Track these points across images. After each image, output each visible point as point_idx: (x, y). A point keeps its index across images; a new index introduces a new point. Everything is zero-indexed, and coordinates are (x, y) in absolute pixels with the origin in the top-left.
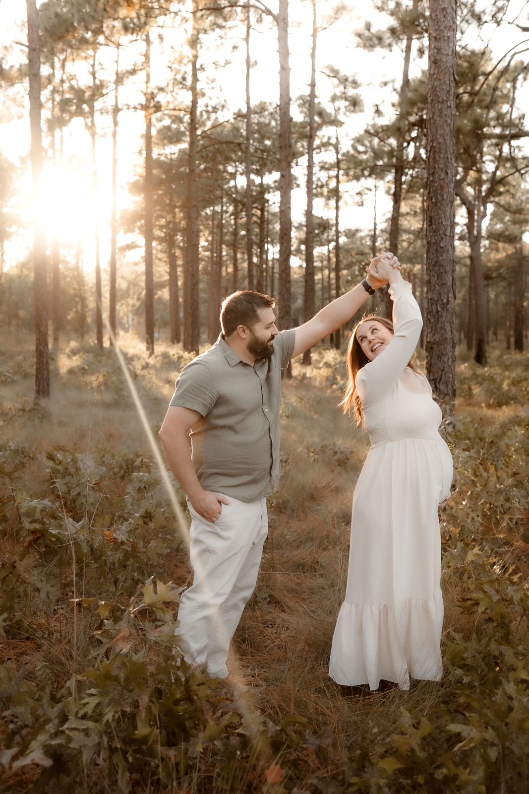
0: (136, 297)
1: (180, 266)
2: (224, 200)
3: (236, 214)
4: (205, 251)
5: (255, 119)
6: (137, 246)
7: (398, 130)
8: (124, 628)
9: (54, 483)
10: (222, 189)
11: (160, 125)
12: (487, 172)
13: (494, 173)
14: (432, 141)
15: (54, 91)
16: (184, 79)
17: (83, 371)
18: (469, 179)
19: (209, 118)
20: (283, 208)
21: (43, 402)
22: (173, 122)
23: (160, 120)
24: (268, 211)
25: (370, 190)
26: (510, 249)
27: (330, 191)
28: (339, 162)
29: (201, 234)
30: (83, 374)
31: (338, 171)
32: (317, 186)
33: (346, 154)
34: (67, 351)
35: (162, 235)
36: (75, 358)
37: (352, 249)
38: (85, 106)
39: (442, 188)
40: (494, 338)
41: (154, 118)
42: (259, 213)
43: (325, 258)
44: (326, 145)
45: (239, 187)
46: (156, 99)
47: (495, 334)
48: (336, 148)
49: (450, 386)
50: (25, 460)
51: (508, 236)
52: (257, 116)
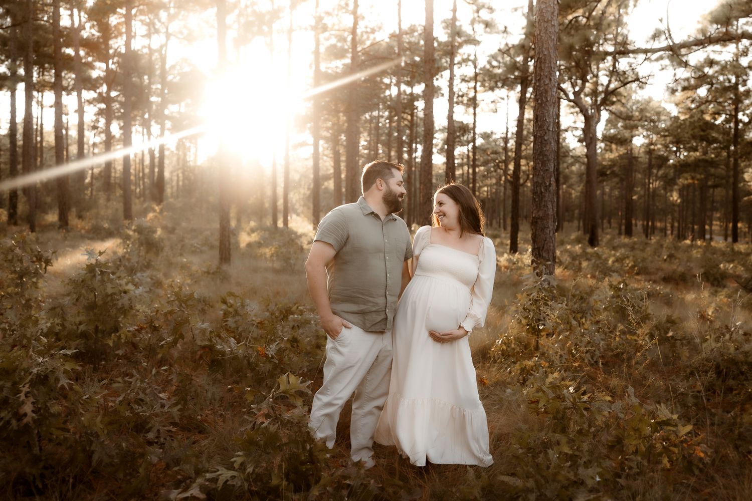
0: (306, 187)
1: (343, 161)
2: (381, 107)
3: (390, 118)
4: (365, 149)
5: (406, 38)
6: (307, 144)
7: (522, 48)
8: (265, 408)
9: (227, 321)
10: (379, 97)
11: (328, 44)
12: (602, 85)
13: (608, 86)
14: (539, 53)
15: (240, 14)
16: (347, 5)
17: (259, 245)
18: (587, 90)
19: (368, 38)
20: (427, 113)
21: (225, 267)
22: (339, 41)
23: (327, 39)
24: (417, 117)
25: (503, 99)
26: (622, 150)
27: (469, 100)
28: (476, 75)
29: (361, 135)
30: (259, 247)
31: (476, 83)
32: (459, 96)
33: (483, 69)
34: (248, 229)
35: (329, 135)
36: (253, 235)
37: (488, 148)
38: (265, 28)
39: (546, 92)
40: (608, 225)
41: (322, 36)
42: (409, 117)
43: (465, 156)
44: (465, 61)
45: (393, 96)
46: (323, 22)
47: (609, 222)
48: (474, 63)
49: (551, 254)
50: (206, 308)
51: (619, 139)
52: (408, 36)
